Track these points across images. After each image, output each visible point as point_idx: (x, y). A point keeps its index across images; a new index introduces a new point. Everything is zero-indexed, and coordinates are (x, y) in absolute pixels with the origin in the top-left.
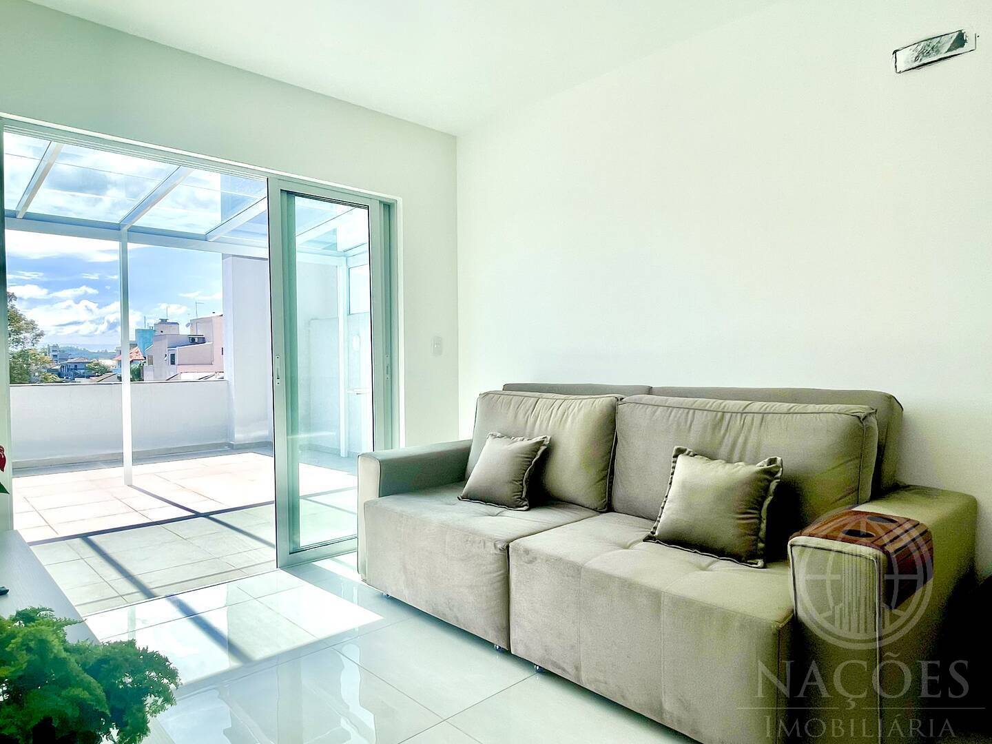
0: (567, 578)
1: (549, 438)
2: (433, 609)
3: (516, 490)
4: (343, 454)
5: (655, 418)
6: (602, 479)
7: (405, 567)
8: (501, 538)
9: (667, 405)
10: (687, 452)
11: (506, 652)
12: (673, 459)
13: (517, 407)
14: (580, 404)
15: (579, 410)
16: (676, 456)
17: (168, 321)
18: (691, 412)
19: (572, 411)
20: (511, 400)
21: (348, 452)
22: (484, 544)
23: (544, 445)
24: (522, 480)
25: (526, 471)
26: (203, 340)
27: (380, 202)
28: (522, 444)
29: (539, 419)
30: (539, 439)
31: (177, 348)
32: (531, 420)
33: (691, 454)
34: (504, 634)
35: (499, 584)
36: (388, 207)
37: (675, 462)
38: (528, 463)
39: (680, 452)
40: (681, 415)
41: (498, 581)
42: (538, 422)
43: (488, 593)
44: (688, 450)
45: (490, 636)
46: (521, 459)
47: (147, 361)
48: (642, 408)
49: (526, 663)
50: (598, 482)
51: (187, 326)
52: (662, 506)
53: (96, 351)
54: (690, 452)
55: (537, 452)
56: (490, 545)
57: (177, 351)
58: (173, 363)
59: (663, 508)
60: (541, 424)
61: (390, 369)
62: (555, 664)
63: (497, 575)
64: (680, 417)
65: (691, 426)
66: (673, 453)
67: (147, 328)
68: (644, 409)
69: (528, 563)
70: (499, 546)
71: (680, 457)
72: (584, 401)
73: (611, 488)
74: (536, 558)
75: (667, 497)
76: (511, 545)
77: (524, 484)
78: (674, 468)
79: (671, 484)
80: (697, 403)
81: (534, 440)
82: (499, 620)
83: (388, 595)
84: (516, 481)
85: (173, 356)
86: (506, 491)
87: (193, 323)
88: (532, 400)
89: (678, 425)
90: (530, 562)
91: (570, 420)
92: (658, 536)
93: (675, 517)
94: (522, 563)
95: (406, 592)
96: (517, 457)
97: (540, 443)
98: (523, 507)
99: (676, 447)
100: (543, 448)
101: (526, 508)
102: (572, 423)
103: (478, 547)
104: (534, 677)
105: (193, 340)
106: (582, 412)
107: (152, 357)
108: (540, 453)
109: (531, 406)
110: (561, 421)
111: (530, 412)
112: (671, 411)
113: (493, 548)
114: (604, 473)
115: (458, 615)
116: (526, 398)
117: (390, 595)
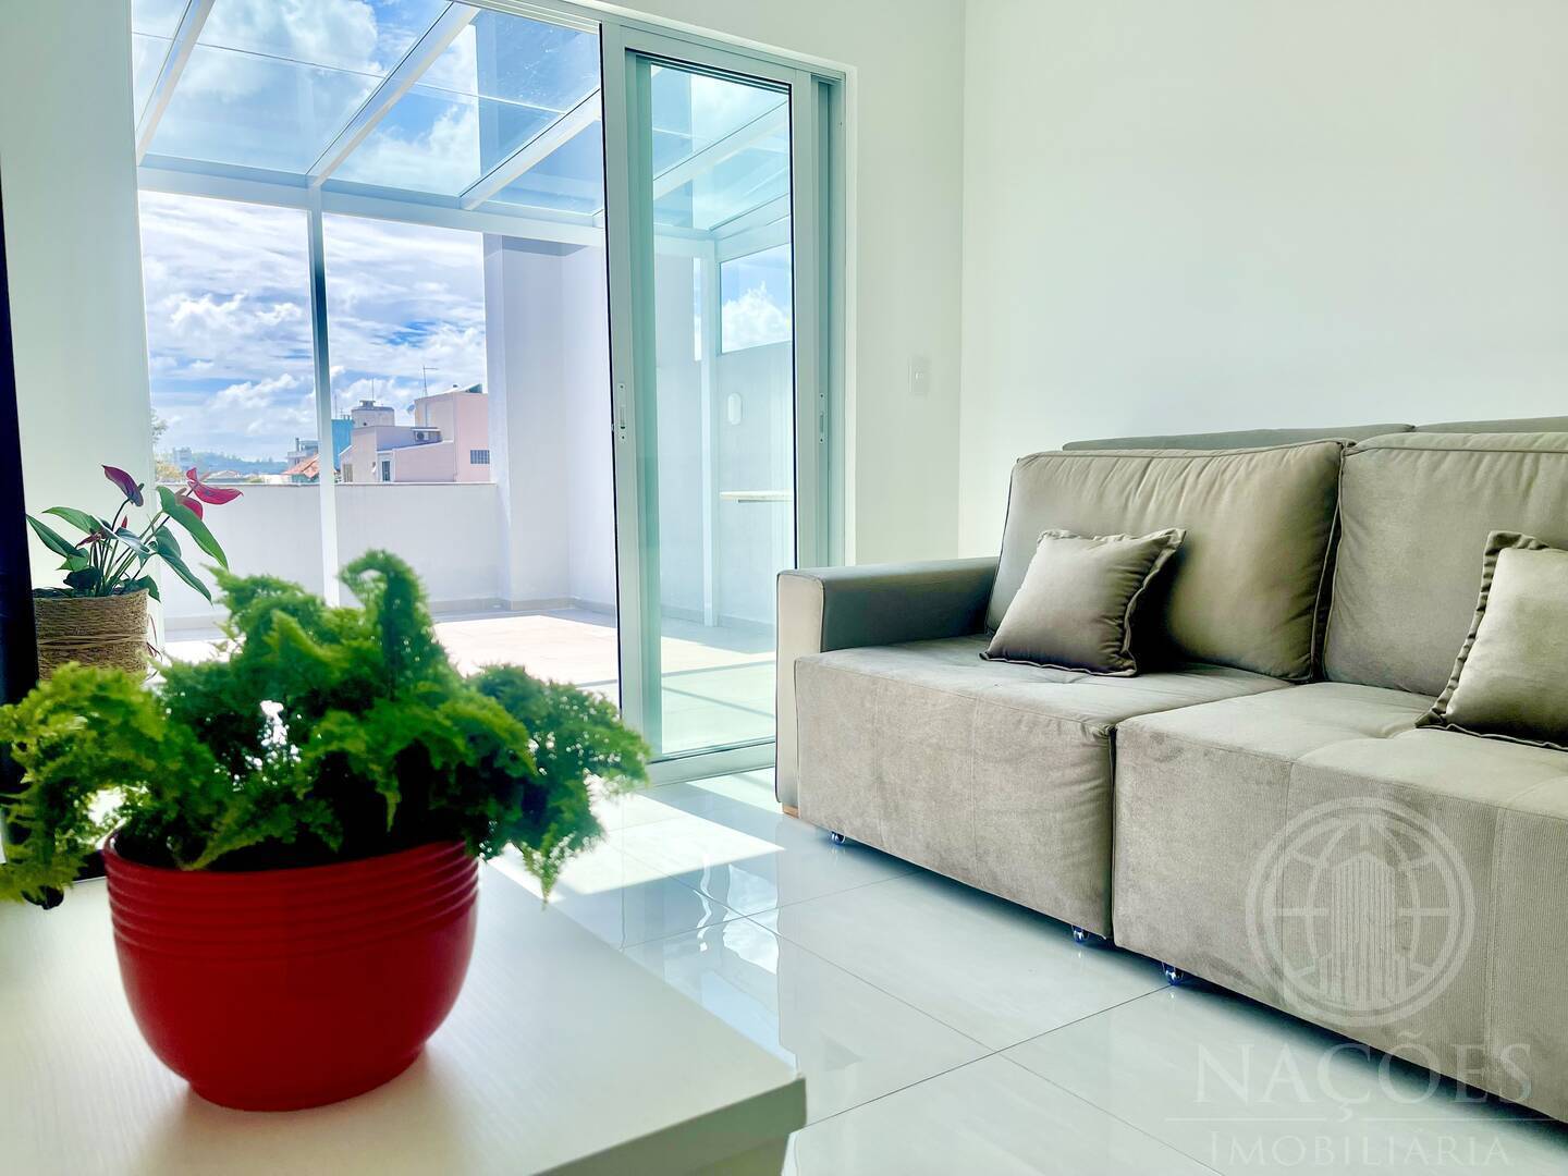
0: (1255, 787)
1: (1180, 533)
2: (942, 858)
3: (1111, 637)
4: (709, 621)
5: (1439, 474)
6: (1300, 615)
7: (880, 778)
8: (1096, 715)
9: (1468, 446)
10: (1520, 543)
11: (1104, 944)
12: (1485, 559)
13: (1102, 476)
14: (1248, 464)
15: (1248, 475)
16: (1494, 552)
17: (375, 405)
18: (1529, 458)
19: (1232, 478)
20: (1089, 465)
21: (719, 617)
22: (1059, 725)
23: (1170, 547)
24: (1122, 618)
25: (1129, 598)
26: (437, 437)
27: (813, 76)
28: (1119, 546)
29: (1154, 498)
30: (1158, 535)
31: (393, 451)
32: (1136, 502)
33: (1532, 545)
34: (1100, 906)
35: (1091, 806)
36: (827, 87)
37: (1492, 564)
38: (1137, 584)
39: (1504, 541)
40: (1506, 465)
41: (1092, 801)
42: (1152, 506)
43: (1068, 826)
44: (1524, 537)
45: (1069, 910)
46: (1120, 575)
47: (342, 475)
48: (1404, 459)
49: (1149, 964)
50: (1293, 618)
51: (410, 409)
52: (1461, 654)
53: (254, 461)
54: (1529, 541)
55: (1153, 562)
56: (1073, 728)
57: (393, 456)
58: (387, 478)
59: (1463, 660)
60: (1159, 509)
61: (827, 423)
62: (1216, 964)
63: (1088, 788)
64: (1501, 472)
65: (1529, 485)
66: (1488, 546)
67: (339, 418)
68: (1413, 458)
69: (1161, 762)
70: (1094, 729)
71: (1504, 553)
72: (1259, 457)
73: (1322, 631)
74: (1180, 750)
75: (1473, 636)
76: (1119, 727)
77: (1126, 625)
78: (1490, 576)
79: (1483, 609)
80: (1540, 441)
81: (1148, 538)
82: (1088, 877)
83: (841, 837)
84: (1110, 619)
85: (386, 465)
86: (1088, 639)
87: (421, 405)
88: (1136, 464)
89: (1499, 489)
90: (1167, 758)
91: (1226, 496)
92: (1452, 716)
93: (1497, 673)
94: (1147, 761)
95: (883, 828)
96: (1110, 570)
97: (1161, 544)
98: (1125, 669)
99: (1492, 534)
100: (1166, 554)
101: (1129, 672)
102: (1233, 500)
103: (1045, 734)
104: (1165, 993)
105: (421, 436)
106: (1256, 478)
107: (351, 466)
108: (1160, 563)
109: (1132, 477)
110: (1205, 500)
111: (1133, 484)
112: (1479, 462)
113: (1080, 733)
114: (1307, 601)
115: (998, 870)
116: (1121, 460)
117: (847, 834)
